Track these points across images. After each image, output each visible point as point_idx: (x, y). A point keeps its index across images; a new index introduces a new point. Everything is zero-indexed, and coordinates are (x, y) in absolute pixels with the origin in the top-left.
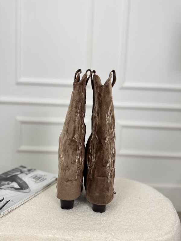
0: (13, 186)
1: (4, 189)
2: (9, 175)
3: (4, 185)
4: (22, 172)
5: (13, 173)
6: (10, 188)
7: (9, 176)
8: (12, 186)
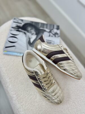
0: (32, 38)
1: (26, 36)
2: (43, 28)
3: (31, 32)
4: (50, 32)
5: (47, 28)
6: (28, 38)
7: (41, 28)
8: (30, 38)
